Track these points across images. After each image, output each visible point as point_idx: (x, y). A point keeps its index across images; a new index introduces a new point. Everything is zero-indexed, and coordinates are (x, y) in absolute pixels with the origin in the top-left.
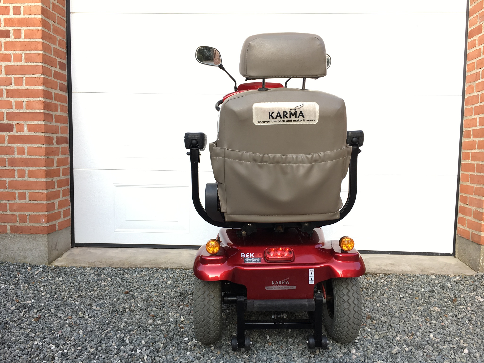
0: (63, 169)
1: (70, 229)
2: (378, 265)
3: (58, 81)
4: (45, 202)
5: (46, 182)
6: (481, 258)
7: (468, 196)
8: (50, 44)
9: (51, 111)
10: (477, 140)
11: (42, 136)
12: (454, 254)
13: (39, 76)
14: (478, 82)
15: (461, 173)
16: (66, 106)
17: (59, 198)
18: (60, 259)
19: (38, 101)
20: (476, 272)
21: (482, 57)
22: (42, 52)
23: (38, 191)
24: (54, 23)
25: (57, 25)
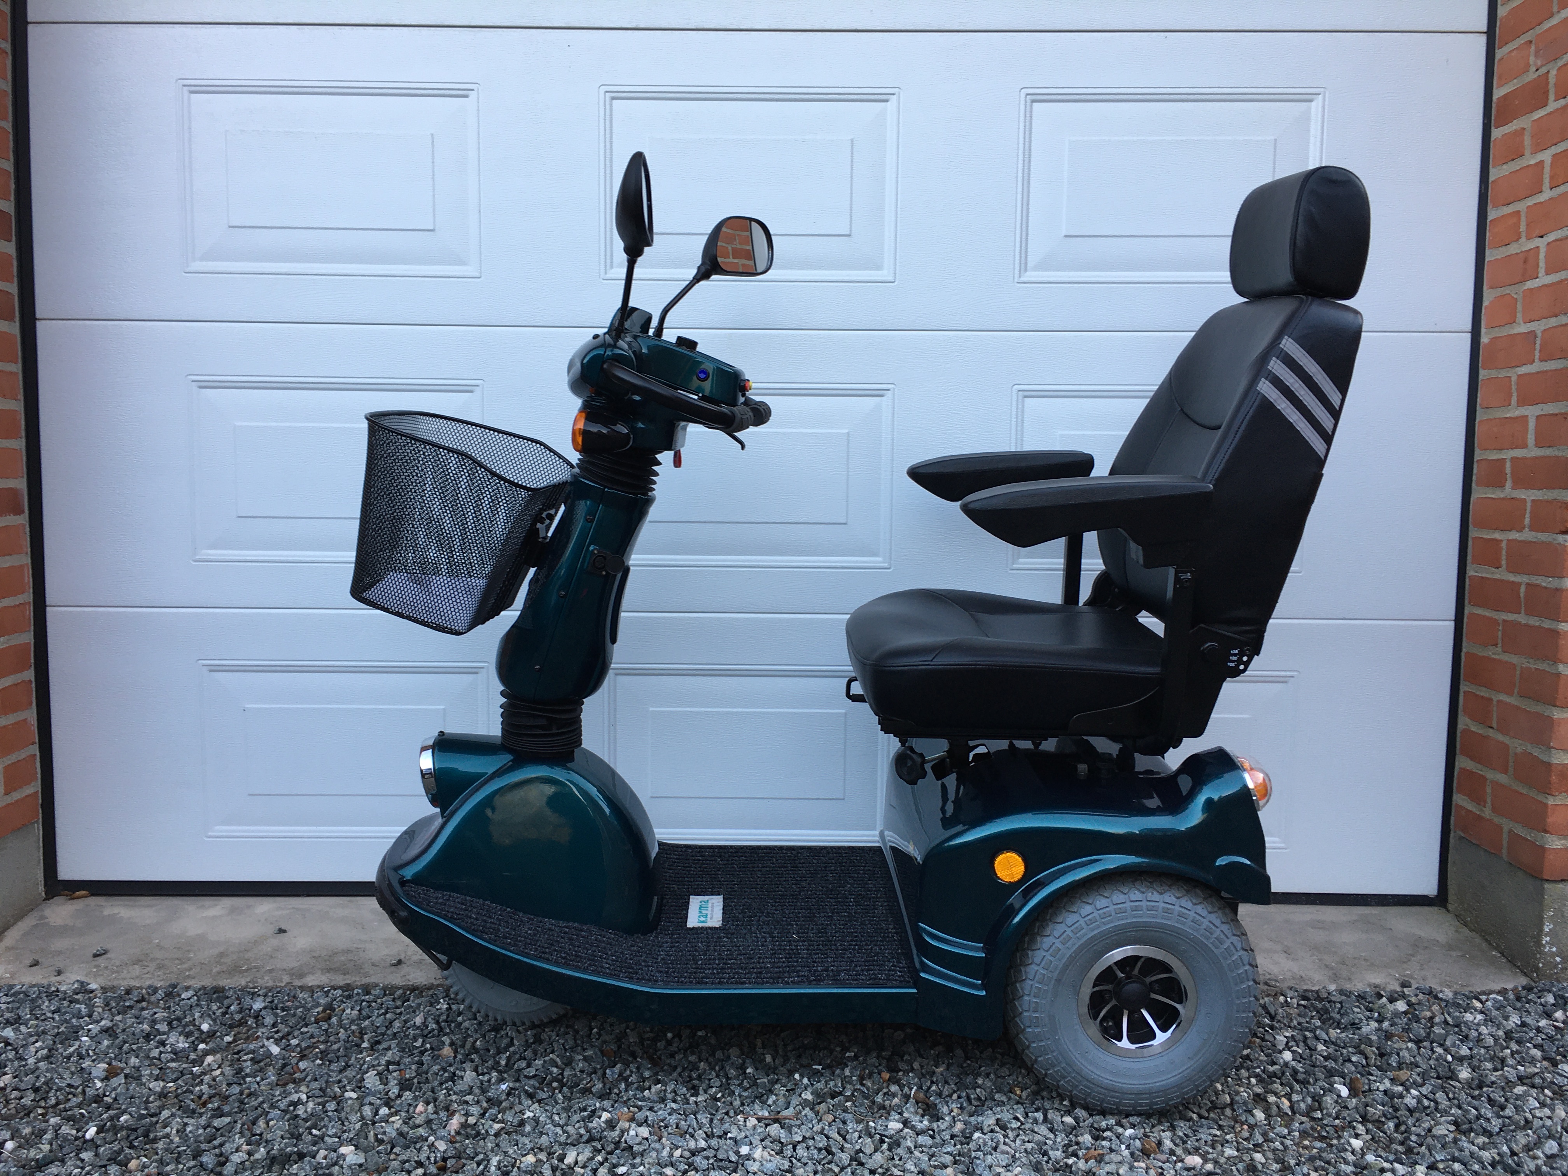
1: (37, 829)
6: (1547, 930)
7: (1495, 699)
10: (1529, 495)
12: (1440, 900)
14: (1530, 284)
15: (1466, 612)
16: (11, 372)
20: (1525, 974)
21: (1547, 195)
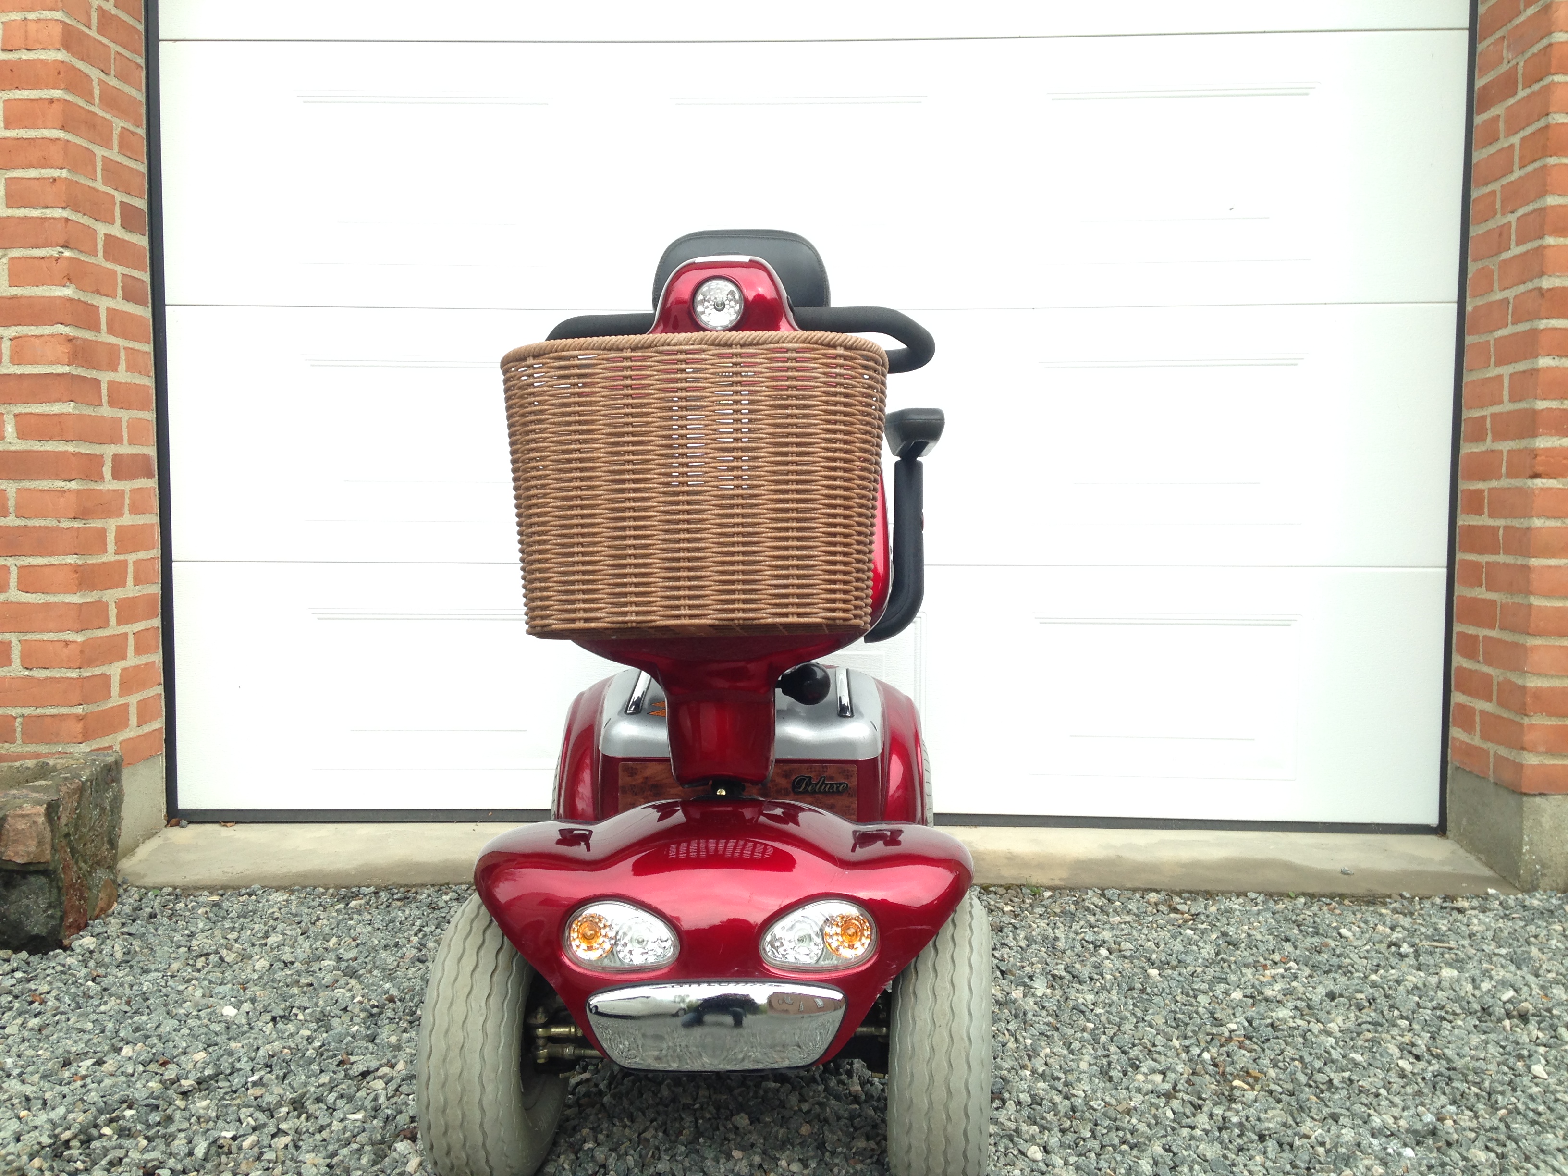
0: (136, 563)
1: (161, 762)
3: (120, 270)
4: (74, 674)
5: (80, 605)
6: (1526, 838)
7: (1481, 635)
8: (90, 147)
9: (94, 368)
10: (1506, 446)
11: (66, 451)
12: (1440, 830)
13: (54, 252)
14: (1505, 256)
15: (1457, 559)
16: (145, 353)
17: (124, 658)
18: (126, 863)
19: (52, 335)
20: (1510, 883)
21: (1517, 174)
22: (64, 173)
23: (52, 636)
24: (102, 76)
25: (113, 82)
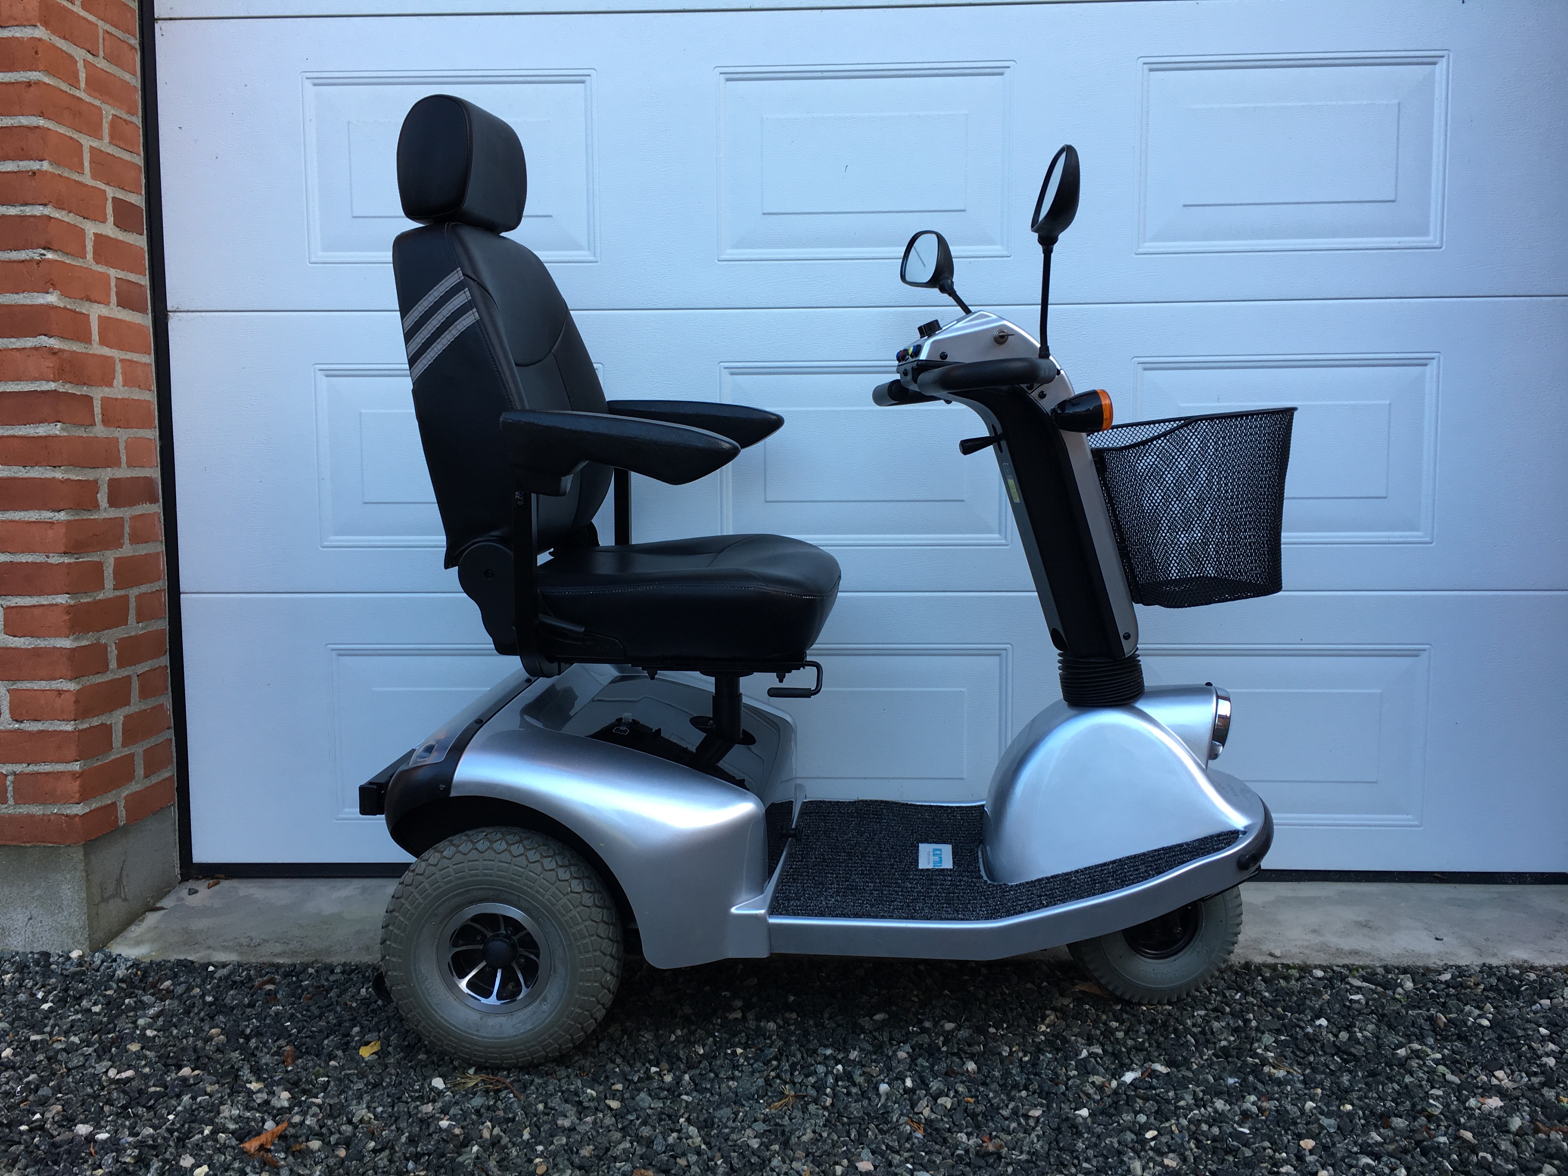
0: (139, 597)
1: (174, 813)
2: (1314, 931)
3: (113, 273)
5: (73, 650)
8: (75, 136)
9: (85, 384)
11: (54, 478)
13: (33, 254)
16: (145, 364)
17: (127, 703)
18: (136, 931)
19: (36, 348)
22: (46, 166)
23: (43, 685)
24: (90, 57)
25: (101, 63)
